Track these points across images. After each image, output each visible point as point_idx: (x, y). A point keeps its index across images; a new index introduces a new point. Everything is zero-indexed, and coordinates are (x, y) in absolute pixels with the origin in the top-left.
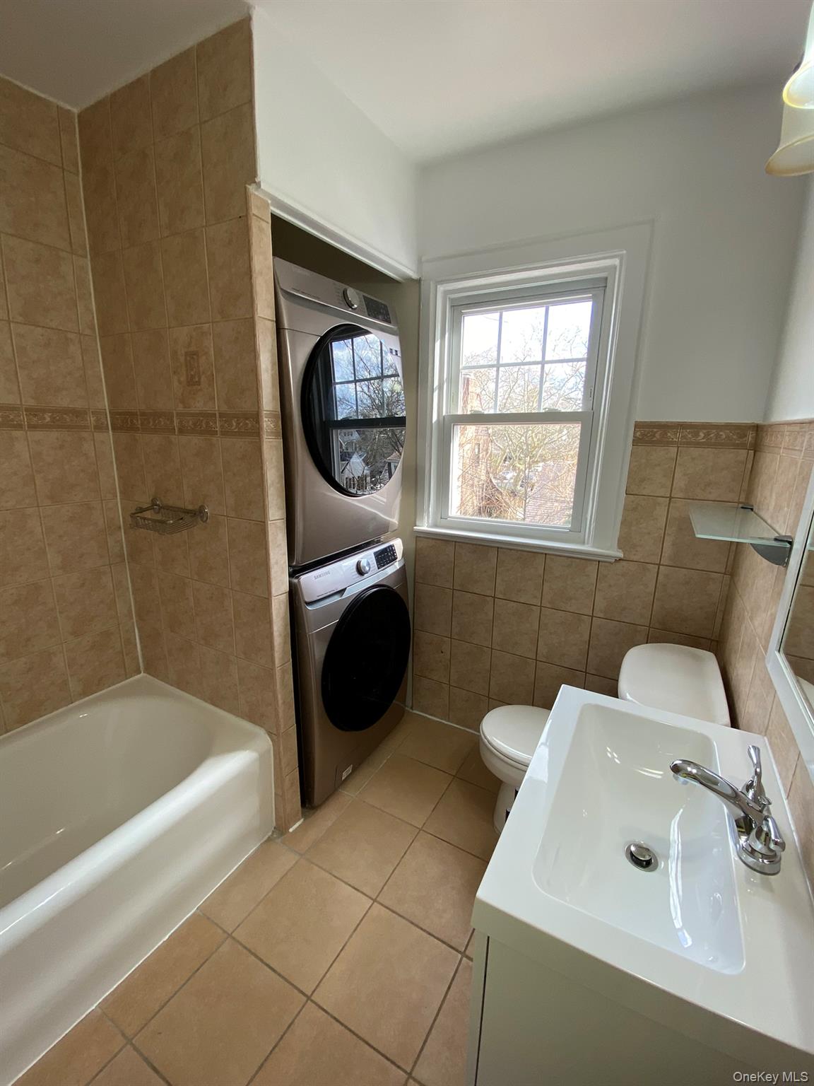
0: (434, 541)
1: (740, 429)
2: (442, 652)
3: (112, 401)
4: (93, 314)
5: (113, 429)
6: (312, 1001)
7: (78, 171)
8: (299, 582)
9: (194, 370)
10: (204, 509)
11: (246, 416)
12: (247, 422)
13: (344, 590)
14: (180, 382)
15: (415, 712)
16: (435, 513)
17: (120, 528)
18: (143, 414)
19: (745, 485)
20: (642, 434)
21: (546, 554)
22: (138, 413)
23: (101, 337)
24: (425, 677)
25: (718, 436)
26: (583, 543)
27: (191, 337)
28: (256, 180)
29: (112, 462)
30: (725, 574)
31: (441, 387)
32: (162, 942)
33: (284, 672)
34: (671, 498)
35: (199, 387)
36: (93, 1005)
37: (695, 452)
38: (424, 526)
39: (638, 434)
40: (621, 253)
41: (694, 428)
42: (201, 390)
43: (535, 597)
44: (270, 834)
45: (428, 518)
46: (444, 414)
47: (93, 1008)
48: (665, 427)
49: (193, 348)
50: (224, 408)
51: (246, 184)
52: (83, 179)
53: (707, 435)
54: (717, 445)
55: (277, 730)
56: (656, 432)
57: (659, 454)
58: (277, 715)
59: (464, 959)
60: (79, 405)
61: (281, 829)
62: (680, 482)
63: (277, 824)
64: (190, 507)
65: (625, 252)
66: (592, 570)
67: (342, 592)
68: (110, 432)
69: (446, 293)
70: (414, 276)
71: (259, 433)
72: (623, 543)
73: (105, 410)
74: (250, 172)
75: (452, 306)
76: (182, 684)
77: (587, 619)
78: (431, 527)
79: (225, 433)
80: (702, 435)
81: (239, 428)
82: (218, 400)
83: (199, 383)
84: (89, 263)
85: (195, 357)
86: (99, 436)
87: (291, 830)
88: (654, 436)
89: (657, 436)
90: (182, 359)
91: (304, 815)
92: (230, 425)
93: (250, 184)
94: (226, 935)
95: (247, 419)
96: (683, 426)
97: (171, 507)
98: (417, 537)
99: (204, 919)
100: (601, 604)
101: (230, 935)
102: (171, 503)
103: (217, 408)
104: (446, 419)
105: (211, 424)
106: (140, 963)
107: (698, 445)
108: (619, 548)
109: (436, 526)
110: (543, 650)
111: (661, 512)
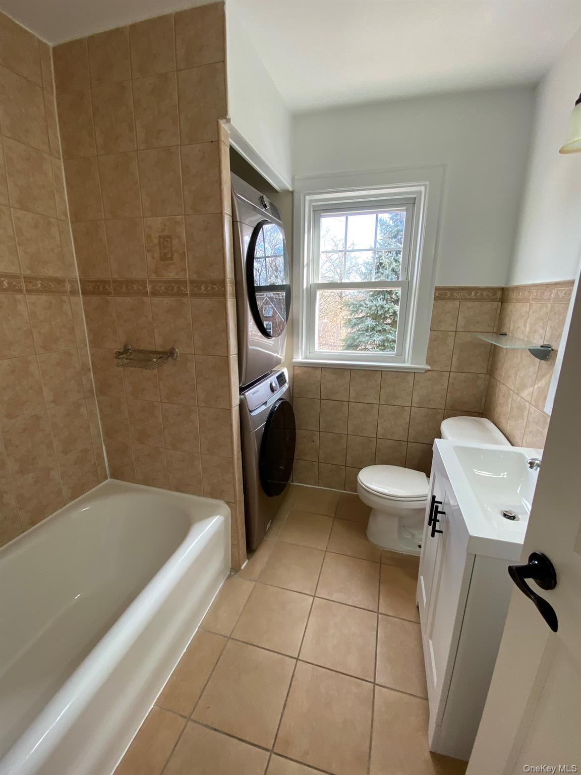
0: (307, 368)
1: (493, 290)
2: (313, 441)
3: (82, 271)
4: (66, 203)
5: (83, 293)
6: (300, 660)
7: (53, 91)
8: (245, 397)
9: (168, 249)
10: (174, 349)
11: (213, 283)
12: (214, 286)
13: (266, 402)
14: (153, 257)
15: (294, 484)
16: (306, 350)
17: (90, 369)
18: (115, 281)
19: (497, 322)
20: (439, 294)
21: (382, 371)
22: (111, 281)
23: (72, 223)
24: (301, 460)
25: (482, 295)
26: (404, 362)
27: (165, 225)
28: (227, 117)
29: (82, 319)
30: (486, 374)
31: (308, 265)
32: (183, 654)
33: (238, 459)
34: (456, 332)
35: (172, 262)
36: (151, 704)
37: (470, 304)
38: (299, 358)
39: (437, 294)
40: (425, 183)
41: (469, 290)
42: (173, 264)
43: (376, 399)
44: (229, 573)
45: (302, 353)
46: (311, 283)
47: (152, 706)
48: (452, 289)
49: (166, 233)
50: (195, 277)
51: (218, 118)
52: (56, 98)
53: (476, 294)
54: (480, 299)
55: (235, 500)
56: (447, 293)
57: (450, 305)
58: (235, 490)
59: (379, 615)
60: (59, 275)
61: (235, 569)
62: (462, 321)
63: (232, 566)
64: (160, 350)
65: (428, 183)
66: (410, 378)
67: (265, 403)
68: (81, 296)
69: (311, 201)
70: (291, 189)
71: (225, 294)
72: (429, 361)
73: (77, 279)
74: (222, 112)
75: (314, 211)
76: (148, 481)
77: (408, 409)
78: (304, 359)
79: (194, 295)
80: (473, 294)
81: (207, 292)
82: (189, 271)
83: (171, 258)
84: (62, 164)
85: (168, 239)
86: (74, 299)
87: (242, 568)
88: (446, 295)
89: (448, 295)
90: (156, 241)
91: (248, 558)
92: (200, 289)
93: (222, 119)
94: (226, 639)
95: (215, 284)
96: (462, 289)
97: (143, 350)
98: (294, 366)
99: (205, 632)
100: (416, 399)
101: (230, 638)
102: (142, 348)
103: (188, 277)
104: (312, 286)
105: (182, 288)
106: (173, 670)
107: (471, 300)
108: (427, 363)
109: (306, 358)
110: (380, 431)
111: (450, 341)
